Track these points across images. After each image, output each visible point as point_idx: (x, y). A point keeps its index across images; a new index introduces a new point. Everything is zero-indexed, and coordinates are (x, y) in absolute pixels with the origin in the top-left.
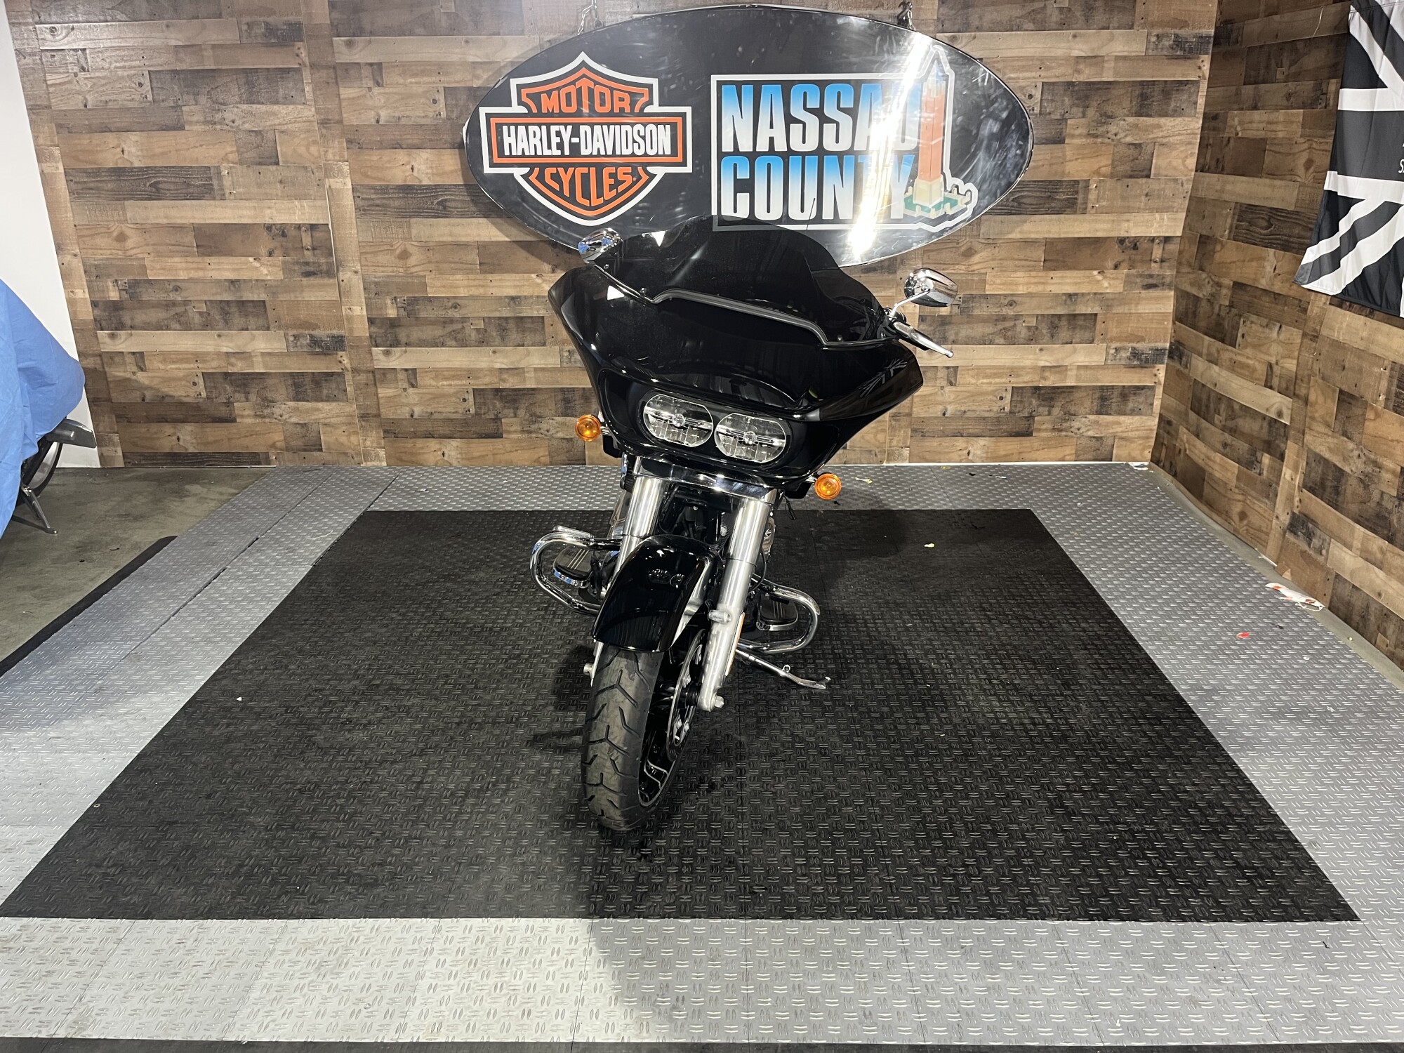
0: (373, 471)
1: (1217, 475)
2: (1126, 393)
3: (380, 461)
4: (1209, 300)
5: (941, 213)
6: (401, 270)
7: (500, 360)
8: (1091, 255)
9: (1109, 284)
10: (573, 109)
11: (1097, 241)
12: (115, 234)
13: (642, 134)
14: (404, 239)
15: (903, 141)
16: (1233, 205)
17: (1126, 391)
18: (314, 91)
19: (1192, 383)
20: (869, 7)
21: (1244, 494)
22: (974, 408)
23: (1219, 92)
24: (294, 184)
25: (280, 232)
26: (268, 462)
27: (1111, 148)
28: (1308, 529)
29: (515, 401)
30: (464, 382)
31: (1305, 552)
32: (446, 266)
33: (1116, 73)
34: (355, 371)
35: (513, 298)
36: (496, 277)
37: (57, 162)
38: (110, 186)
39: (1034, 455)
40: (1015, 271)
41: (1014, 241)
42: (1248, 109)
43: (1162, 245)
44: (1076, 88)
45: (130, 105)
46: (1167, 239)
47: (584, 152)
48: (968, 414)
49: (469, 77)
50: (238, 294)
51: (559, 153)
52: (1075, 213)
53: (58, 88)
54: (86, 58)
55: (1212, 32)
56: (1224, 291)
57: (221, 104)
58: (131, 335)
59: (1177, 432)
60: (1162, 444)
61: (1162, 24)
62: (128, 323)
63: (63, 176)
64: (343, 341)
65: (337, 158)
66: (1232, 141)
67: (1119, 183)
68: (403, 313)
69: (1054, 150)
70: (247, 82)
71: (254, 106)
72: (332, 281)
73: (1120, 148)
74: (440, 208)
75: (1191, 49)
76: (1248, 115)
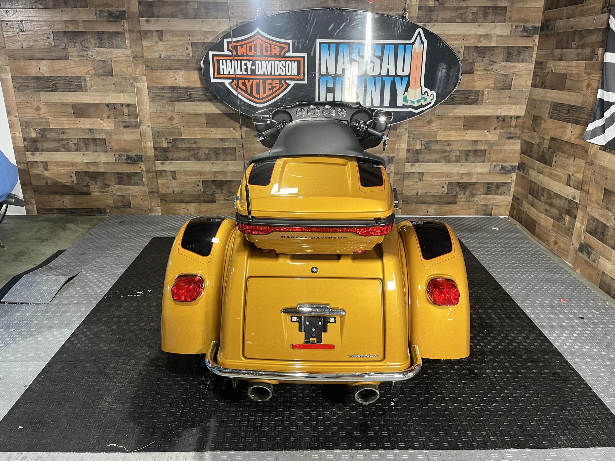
0: (155, 217)
1: (542, 224)
2: (499, 185)
3: (158, 213)
4: (538, 145)
5: (419, 104)
6: (170, 125)
7: (215, 167)
8: (484, 124)
9: (492, 136)
10: (253, 53)
11: (487, 117)
12: (35, 107)
13: (284, 65)
14: (172, 111)
15: (403, 71)
16: (550, 103)
18: (130, 42)
19: (529, 182)
20: (387, 10)
21: (556, 233)
22: (430, 191)
23: (543, 52)
24: (120, 85)
25: (113, 107)
26: (105, 213)
27: (494, 76)
28: (588, 250)
29: (222, 186)
30: (198, 177)
31: (587, 261)
32: (191, 124)
33: (497, 43)
34: (147, 171)
35: (222, 139)
36: (214, 129)
37: (8, 73)
38: (33, 85)
39: (458, 212)
40: (450, 130)
41: (450, 117)
42: (558, 60)
43: (515, 120)
44: (479, 49)
45: (43, 47)
46: (518, 117)
47: (257, 73)
48: (428, 194)
49: (203, 38)
50: (93, 136)
51: (246, 73)
52: (477, 105)
53: (9, 39)
54: (23, 25)
55: (540, 25)
56: (546, 141)
57: (87, 48)
58: (42, 154)
59: (522, 203)
60: (515, 208)
61: (518, 21)
62: (40, 148)
63: (11, 80)
64: (141, 158)
65: (141, 74)
66: (549, 74)
67: (497, 92)
68: (170, 145)
69: (470, 76)
70: (99, 38)
71: (102, 49)
72: (137, 130)
73: (498, 76)
74: (189, 97)
75: (530, 33)
76: (557, 63)
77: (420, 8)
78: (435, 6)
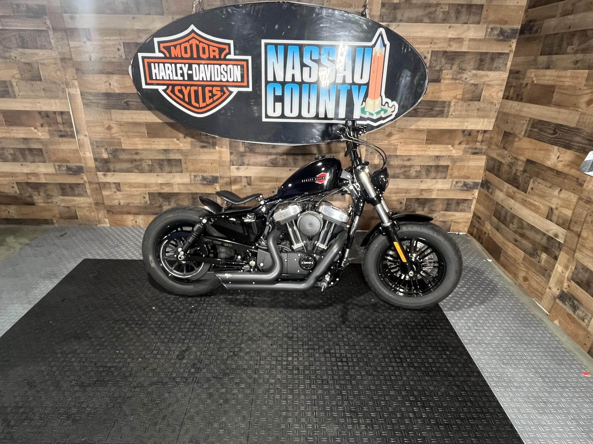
0: (103, 229)
1: (509, 253)
2: (459, 202)
3: (106, 223)
4: (509, 165)
5: (379, 116)
6: (108, 135)
7: (161, 179)
8: (449, 138)
9: (456, 151)
10: (188, 55)
11: (452, 131)
13: (225, 70)
14: (108, 120)
15: (361, 78)
16: (528, 119)
17: (459, 201)
18: (56, 42)
19: (495, 203)
20: (345, 7)
21: (526, 267)
23: (521, 59)
24: (50, 91)
25: (46, 115)
26: (52, 224)
27: (463, 85)
28: (574, 304)
29: (169, 198)
30: (143, 189)
31: (571, 315)
32: (130, 134)
33: (469, 48)
34: (90, 183)
35: (166, 151)
36: (156, 140)
40: (411, 144)
41: (412, 130)
42: (543, 68)
43: (482, 134)
46: (485, 132)
47: (195, 78)
49: (136, 37)
50: (28, 145)
51: (182, 78)
52: (442, 117)
55: (519, 27)
56: (520, 163)
57: (8, 48)
59: (484, 224)
60: (475, 226)
61: (494, 22)
64: (82, 169)
65: (71, 78)
66: (529, 85)
67: (465, 104)
68: (111, 156)
69: (436, 86)
70: (20, 37)
71: (26, 50)
72: (73, 140)
73: (467, 86)
74: (126, 105)
75: (507, 37)
76: (542, 72)
77: (383, 5)
78: (399, 4)
